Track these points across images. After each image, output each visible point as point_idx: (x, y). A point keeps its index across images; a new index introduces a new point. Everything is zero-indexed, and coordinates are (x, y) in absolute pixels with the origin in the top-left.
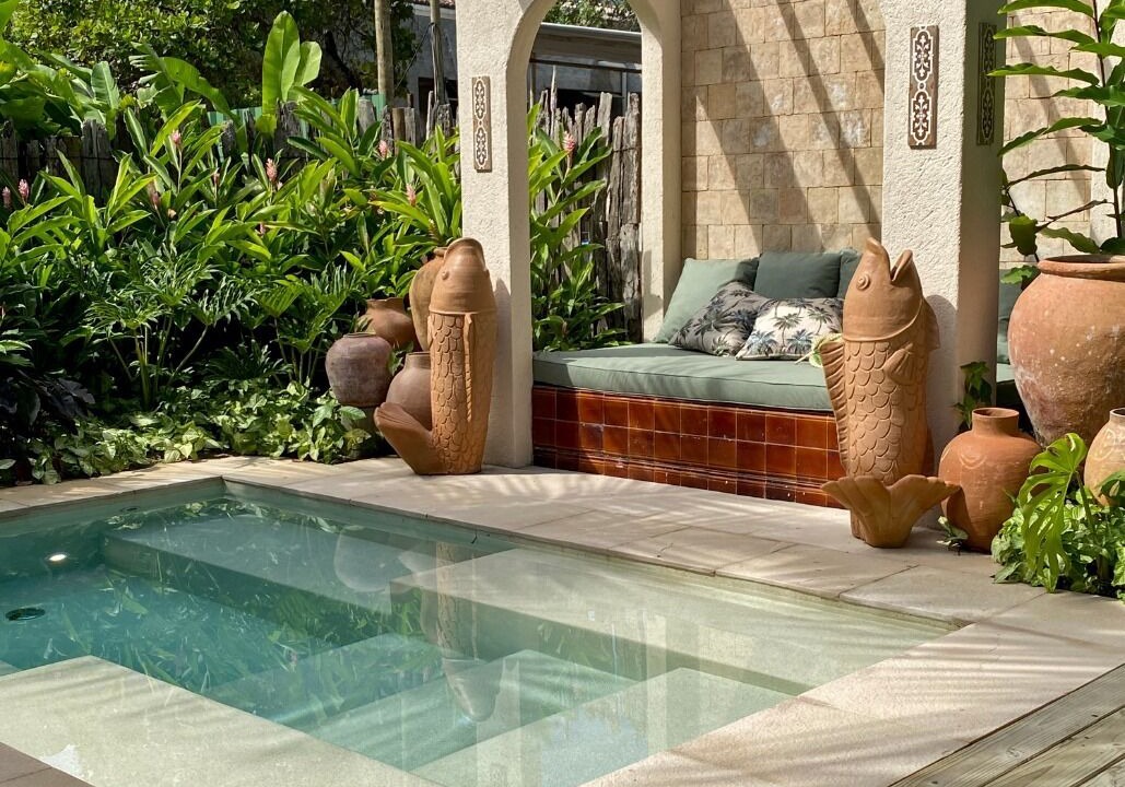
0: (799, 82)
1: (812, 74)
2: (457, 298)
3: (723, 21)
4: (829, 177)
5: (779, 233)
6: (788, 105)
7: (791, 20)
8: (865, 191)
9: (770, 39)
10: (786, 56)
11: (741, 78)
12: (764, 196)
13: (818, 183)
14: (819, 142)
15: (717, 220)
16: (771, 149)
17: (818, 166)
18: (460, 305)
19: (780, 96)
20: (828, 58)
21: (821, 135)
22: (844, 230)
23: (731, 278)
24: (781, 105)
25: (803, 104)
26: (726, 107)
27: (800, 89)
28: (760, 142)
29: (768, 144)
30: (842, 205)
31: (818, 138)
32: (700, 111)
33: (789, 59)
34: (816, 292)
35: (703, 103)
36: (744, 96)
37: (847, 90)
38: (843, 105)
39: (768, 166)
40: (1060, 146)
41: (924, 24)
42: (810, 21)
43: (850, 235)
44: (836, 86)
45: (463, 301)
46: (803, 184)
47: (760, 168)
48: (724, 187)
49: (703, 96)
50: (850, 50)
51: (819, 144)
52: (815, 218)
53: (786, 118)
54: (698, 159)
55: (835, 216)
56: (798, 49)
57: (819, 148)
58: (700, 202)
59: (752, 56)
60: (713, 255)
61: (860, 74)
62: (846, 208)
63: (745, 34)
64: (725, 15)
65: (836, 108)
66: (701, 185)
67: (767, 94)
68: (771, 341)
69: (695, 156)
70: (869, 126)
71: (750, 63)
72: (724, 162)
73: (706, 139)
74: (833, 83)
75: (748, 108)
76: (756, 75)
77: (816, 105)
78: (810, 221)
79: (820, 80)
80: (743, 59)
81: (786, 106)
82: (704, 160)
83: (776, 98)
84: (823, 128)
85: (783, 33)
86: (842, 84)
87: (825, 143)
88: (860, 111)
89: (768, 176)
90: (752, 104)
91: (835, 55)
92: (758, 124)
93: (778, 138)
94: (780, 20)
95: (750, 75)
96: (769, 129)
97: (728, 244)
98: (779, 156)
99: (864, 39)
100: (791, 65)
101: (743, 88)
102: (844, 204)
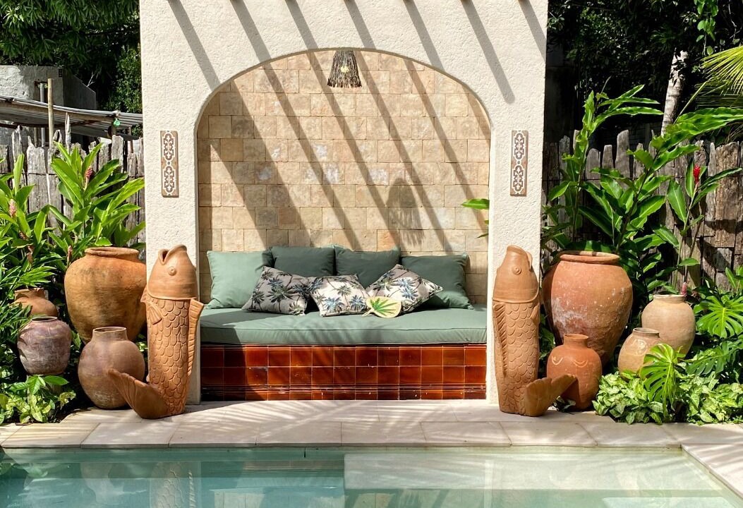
0: (292, 142)
1: (302, 138)
2: (185, 288)
3: (232, 98)
4: (315, 201)
5: (278, 235)
6: (284, 156)
7: (285, 104)
8: (341, 211)
9: (270, 114)
10: (282, 125)
11: (247, 136)
12: (267, 211)
13: (307, 204)
14: (307, 180)
15: (230, 225)
16: (272, 182)
17: (307, 194)
18: (187, 293)
19: (278, 150)
20: (312, 130)
21: (309, 176)
22: (326, 233)
23: (261, 264)
24: (279, 156)
25: (296, 156)
26: (235, 154)
27: (293, 147)
28: (263, 178)
29: (269, 179)
30: (325, 218)
31: (307, 177)
32: (214, 154)
33: (285, 128)
34: (325, 271)
35: (216, 150)
36: (250, 148)
37: (327, 150)
38: (325, 158)
39: (270, 193)
40: (464, 189)
41: (519, 129)
42: (301, 106)
43: (331, 236)
44: (319, 147)
45: (189, 290)
46: (297, 205)
47: (263, 194)
48: (235, 205)
49: (216, 145)
50: (329, 126)
51: (307, 181)
52: (306, 226)
53: (283, 164)
54: (213, 186)
55: (320, 224)
56: (291, 122)
57: (307, 183)
58: (215, 213)
59: (256, 123)
60: (226, 249)
61: (336, 141)
62: (328, 220)
63: (249, 109)
64: (234, 95)
65: (320, 160)
66: (214, 203)
67: (268, 148)
68: (340, 304)
69: (210, 184)
70: (343, 172)
71: (254, 127)
72: (235, 189)
73: (219, 172)
74: (317, 145)
75: (253, 155)
76: (259, 135)
77: (306, 157)
78: (303, 227)
79: (308, 142)
80: (249, 124)
81: (282, 157)
82: (218, 186)
83: (275, 151)
84: (310, 171)
85: (279, 110)
86: (324, 146)
87: (312, 180)
88: (337, 163)
89: (269, 199)
90: (257, 153)
91: (318, 128)
92: (262, 167)
93: (277, 175)
94: (277, 103)
95: (255, 134)
96: (270, 170)
97: (240, 241)
98: (278, 186)
99: (339, 121)
100: (285, 130)
101: (247, 143)
102: (327, 218)
